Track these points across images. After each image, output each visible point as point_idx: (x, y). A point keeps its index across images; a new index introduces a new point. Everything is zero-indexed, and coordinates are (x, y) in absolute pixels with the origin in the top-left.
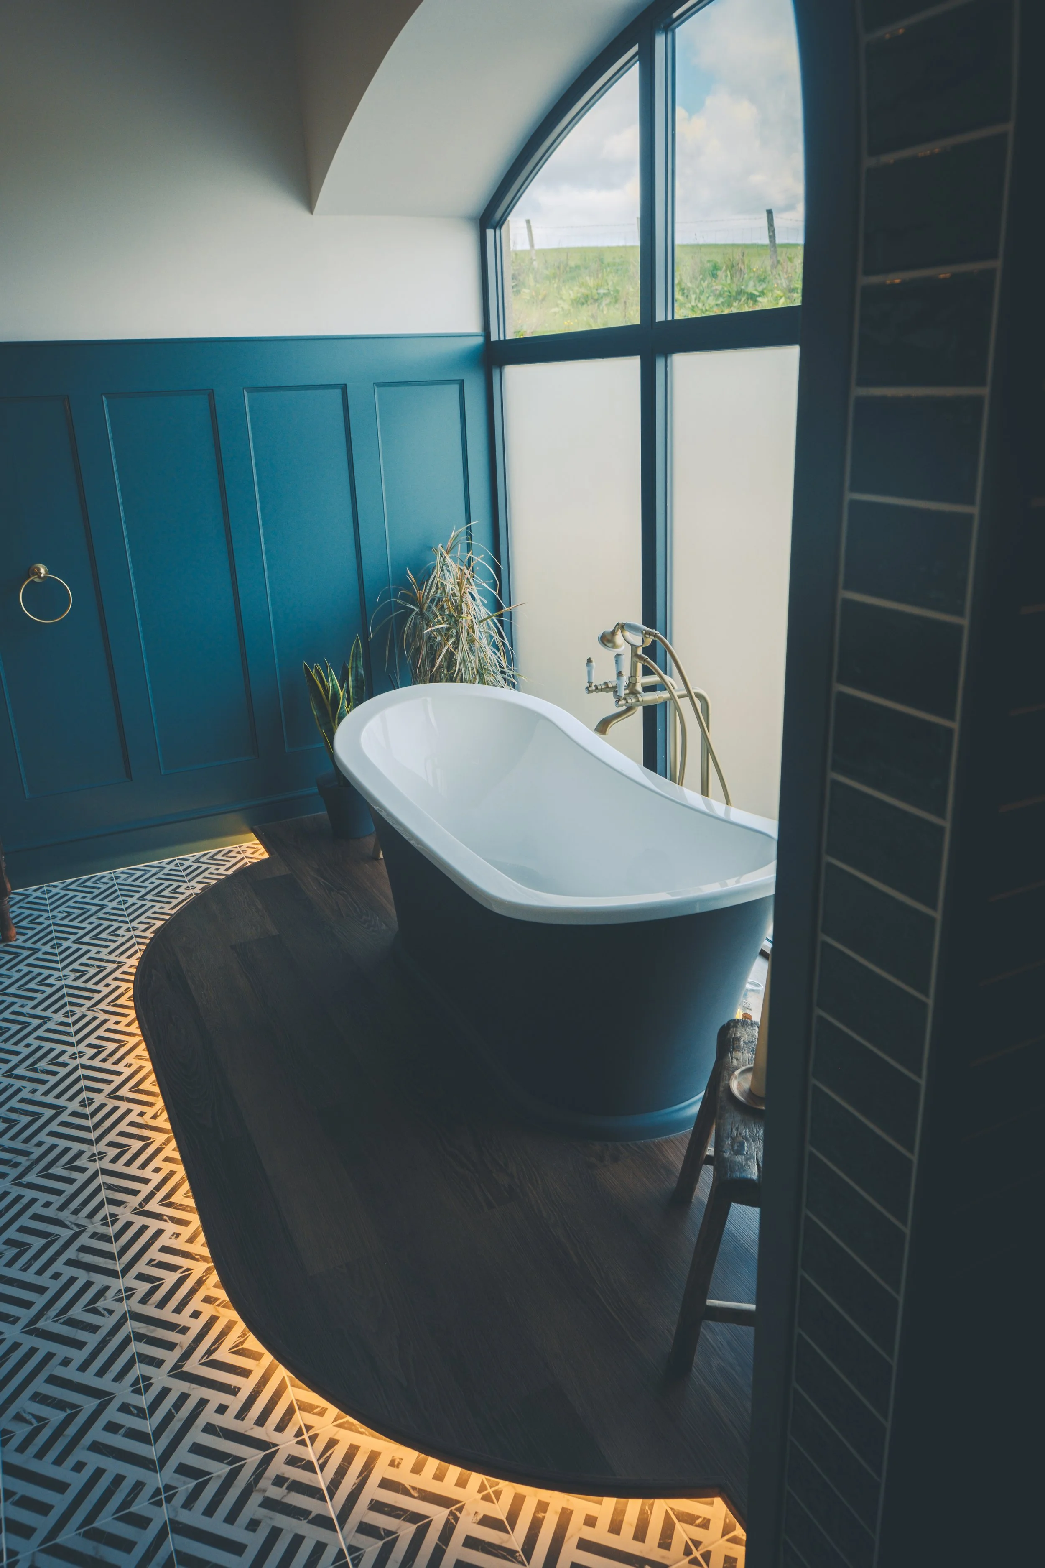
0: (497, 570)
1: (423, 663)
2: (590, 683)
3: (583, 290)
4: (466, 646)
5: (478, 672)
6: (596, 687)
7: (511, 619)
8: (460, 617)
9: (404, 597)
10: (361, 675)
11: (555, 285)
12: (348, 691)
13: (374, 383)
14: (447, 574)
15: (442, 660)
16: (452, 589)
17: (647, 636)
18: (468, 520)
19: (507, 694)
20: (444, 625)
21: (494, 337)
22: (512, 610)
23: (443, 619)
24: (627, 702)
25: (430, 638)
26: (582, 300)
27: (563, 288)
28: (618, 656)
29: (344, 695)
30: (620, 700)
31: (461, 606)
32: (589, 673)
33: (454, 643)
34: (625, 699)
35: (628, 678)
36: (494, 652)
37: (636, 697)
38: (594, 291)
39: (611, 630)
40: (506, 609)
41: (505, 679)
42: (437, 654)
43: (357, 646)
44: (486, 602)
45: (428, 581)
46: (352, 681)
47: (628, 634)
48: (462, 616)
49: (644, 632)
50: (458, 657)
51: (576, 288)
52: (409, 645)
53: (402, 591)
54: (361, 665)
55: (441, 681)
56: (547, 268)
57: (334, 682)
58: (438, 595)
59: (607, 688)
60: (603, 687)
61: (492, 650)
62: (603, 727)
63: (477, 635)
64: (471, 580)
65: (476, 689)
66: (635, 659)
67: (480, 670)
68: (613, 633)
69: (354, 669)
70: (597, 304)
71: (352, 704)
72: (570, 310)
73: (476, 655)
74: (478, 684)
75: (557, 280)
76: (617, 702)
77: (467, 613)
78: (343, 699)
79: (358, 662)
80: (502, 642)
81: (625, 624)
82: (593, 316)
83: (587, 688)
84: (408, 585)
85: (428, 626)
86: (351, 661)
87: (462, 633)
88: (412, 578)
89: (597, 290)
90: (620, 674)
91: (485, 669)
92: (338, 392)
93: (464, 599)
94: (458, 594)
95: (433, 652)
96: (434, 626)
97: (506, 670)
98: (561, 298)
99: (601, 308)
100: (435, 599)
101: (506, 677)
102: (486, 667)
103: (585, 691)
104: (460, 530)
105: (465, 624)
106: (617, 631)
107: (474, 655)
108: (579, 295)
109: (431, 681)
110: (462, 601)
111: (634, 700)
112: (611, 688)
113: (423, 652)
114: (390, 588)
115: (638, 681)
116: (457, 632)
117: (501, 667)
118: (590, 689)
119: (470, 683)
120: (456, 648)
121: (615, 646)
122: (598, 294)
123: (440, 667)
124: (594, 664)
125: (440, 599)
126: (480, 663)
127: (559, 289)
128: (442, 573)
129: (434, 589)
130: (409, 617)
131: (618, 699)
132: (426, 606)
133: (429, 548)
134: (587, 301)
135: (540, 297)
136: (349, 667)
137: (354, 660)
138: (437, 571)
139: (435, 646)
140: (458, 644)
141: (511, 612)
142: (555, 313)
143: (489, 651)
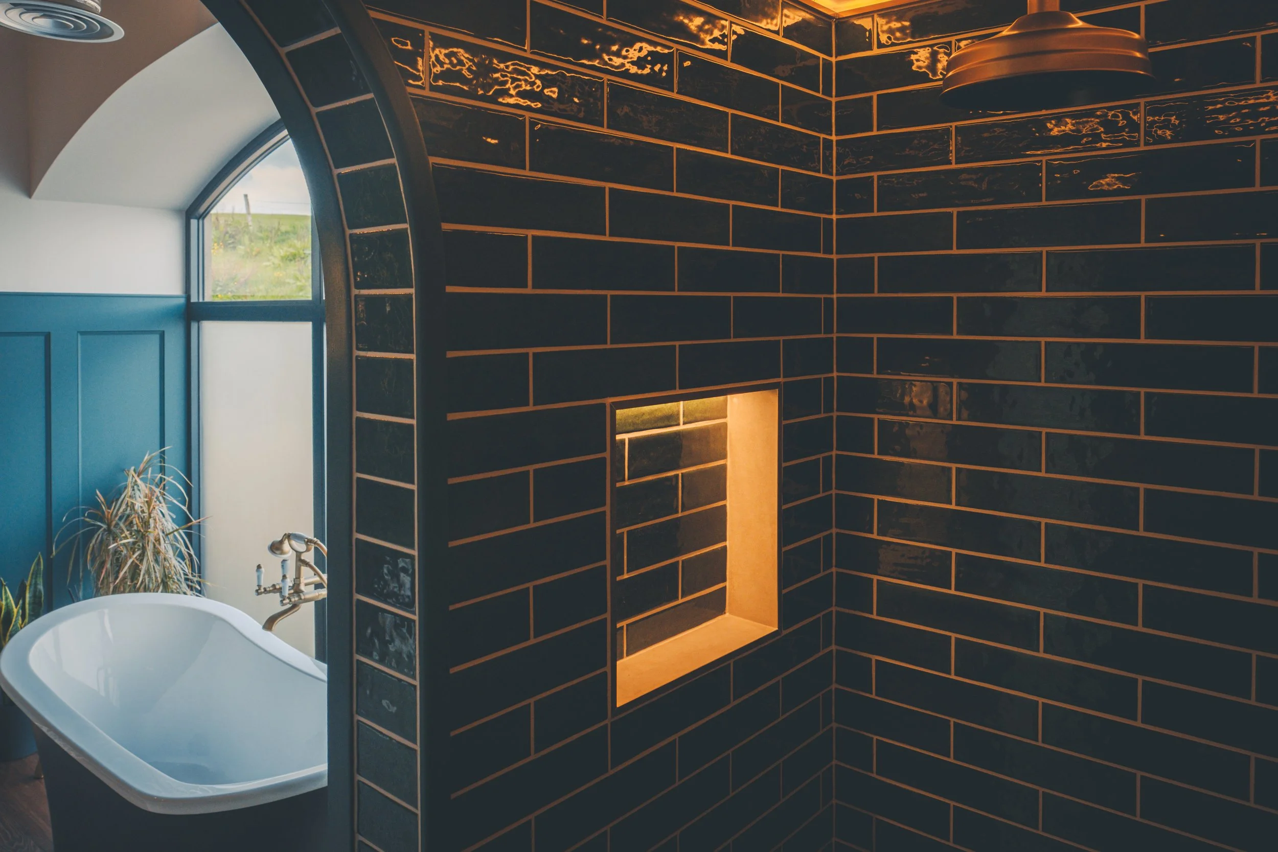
0: (188, 489)
1: (107, 575)
2: (259, 586)
3: (292, 250)
4: (151, 558)
5: (162, 581)
6: (265, 589)
7: (200, 532)
8: (147, 532)
9: (92, 516)
10: (40, 592)
11: (268, 245)
12: (23, 608)
13: (78, 332)
14: (137, 493)
15: (126, 572)
16: (141, 507)
17: (309, 544)
18: (162, 445)
19: (191, 601)
20: (131, 540)
21: (194, 299)
22: (201, 524)
23: (131, 534)
24: (291, 601)
25: (116, 551)
26: (291, 257)
27: (274, 248)
28: (284, 561)
29: (18, 612)
30: (284, 600)
31: (149, 522)
32: (259, 578)
33: (140, 555)
34: (289, 598)
35: (293, 580)
36: (179, 562)
37: (299, 596)
38: (301, 252)
39: (280, 539)
40: (194, 522)
41: (188, 586)
42: (122, 566)
43: (38, 563)
44: (174, 517)
45: (118, 500)
46: (30, 598)
47: (293, 543)
48: (149, 530)
49: (306, 540)
50: (143, 568)
51: (285, 248)
52: (93, 560)
53: (90, 511)
54: (40, 581)
55: (124, 592)
56: (261, 232)
57: (9, 601)
58: (128, 512)
59: (275, 589)
60: (271, 589)
61: (176, 560)
62: (269, 624)
63: (162, 548)
64: (161, 498)
65: (160, 598)
66: (299, 563)
67: (164, 579)
68: (281, 542)
69: (33, 587)
70: (303, 262)
71: (27, 620)
72: (279, 264)
73: (160, 564)
74: (162, 592)
75: (269, 241)
76: (282, 601)
77: (154, 527)
78: (17, 617)
79: (38, 579)
80: (188, 553)
81: (291, 534)
82: (299, 270)
83: (257, 591)
84: (97, 505)
85: (115, 540)
86: (30, 578)
87: (148, 546)
88: (101, 498)
89: (303, 250)
90: (284, 577)
91: (169, 578)
92: (42, 338)
93: (152, 515)
94: (146, 511)
95: (118, 564)
96: (121, 540)
97: (190, 577)
98: (272, 255)
99: (307, 264)
100: (124, 516)
101: (190, 583)
102: (170, 576)
103: (254, 593)
104: (154, 454)
105: (152, 538)
106: (285, 540)
107: (159, 565)
108: (288, 254)
109: (114, 592)
110: (150, 517)
111: (297, 599)
112: (278, 589)
113: (108, 565)
114: (79, 509)
115: (301, 581)
116: (143, 544)
117: (185, 574)
118: (259, 591)
119: (154, 592)
120: (141, 561)
121: (282, 553)
122: (305, 254)
123: (124, 578)
124: (263, 569)
125: (129, 516)
126: (165, 572)
127: (271, 248)
128: (133, 492)
129: (124, 507)
130: (96, 533)
131: (283, 598)
132: (114, 523)
133: (122, 470)
134: (294, 259)
135: (254, 253)
136: (28, 583)
137: (34, 577)
138: (129, 491)
139: (120, 559)
140: (144, 556)
141: (199, 526)
142: (266, 266)
143: (174, 561)
